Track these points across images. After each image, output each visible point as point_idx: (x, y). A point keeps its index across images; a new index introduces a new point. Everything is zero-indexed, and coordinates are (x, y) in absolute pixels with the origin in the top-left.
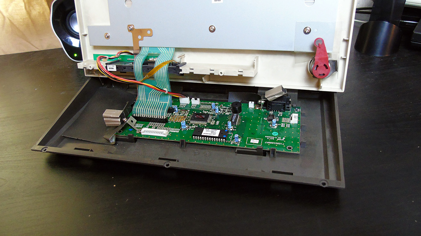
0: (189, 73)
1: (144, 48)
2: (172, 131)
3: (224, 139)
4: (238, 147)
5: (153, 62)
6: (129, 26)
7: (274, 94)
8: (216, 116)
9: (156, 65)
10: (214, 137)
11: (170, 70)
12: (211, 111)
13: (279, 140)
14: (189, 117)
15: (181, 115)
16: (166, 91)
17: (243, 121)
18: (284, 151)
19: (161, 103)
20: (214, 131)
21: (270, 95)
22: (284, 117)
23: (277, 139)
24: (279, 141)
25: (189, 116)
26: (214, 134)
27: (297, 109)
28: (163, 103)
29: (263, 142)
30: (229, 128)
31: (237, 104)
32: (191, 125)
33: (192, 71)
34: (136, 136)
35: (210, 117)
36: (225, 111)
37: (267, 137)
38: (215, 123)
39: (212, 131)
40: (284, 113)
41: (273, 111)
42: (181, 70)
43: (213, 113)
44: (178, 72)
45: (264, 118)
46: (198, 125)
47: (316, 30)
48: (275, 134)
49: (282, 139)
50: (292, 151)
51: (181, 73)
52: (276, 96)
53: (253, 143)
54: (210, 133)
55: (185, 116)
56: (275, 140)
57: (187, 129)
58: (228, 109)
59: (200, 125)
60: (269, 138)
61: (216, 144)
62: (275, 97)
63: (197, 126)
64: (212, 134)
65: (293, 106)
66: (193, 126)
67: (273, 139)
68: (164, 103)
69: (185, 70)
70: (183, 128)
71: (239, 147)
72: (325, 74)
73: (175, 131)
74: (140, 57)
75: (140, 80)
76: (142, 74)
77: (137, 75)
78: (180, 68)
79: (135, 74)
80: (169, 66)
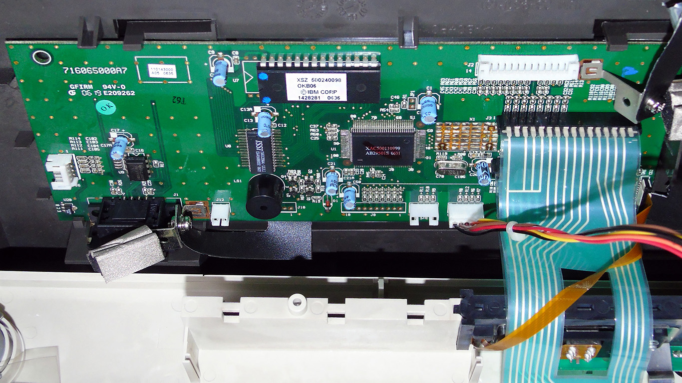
0: (426, 301)
2: (466, 81)
3: (263, 65)
4: (212, 43)
5: (570, 336)
8: (331, 160)
10: (302, 69)
12: (357, 178)
13: (85, 86)
14: (429, 148)
15: (461, 155)
16: (515, 231)
17: (229, 146)
18: (56, 45)
19: (536, 187)
20: (308, 95)
22: (99, 174)
23: (95, 89)
24: (84, 79)
25: (428, 153)
26: (304, 83)
27: (69, 211)
28: (528, 187)
29: (132, 70)
30: (264, 114)
31: (263, 208)
32: (406, 114)
33: (415, 310)
34: (596, 46)
35: (348, 152)
36: (308, 183)
37: (128, 93)
38: (322, 131)
39: (314, 95)
40: (107, 195)
41: (143, 198)
42: (457, 310)
43: (346, 170)
44: (466, 302)
45: (162, 166)
46: (380, 118)
48: (106, 108)
49: (78, 91)
50: (31, 47)
51: (457, 301)
53: (166, 64)
54: (320, 87)
55: (444, 148)
56: (99, 81)
57: (416, 96)
58: (298, 195)
59: (375, 118)
60: (121, 90)
61: (287, 46)
63: (384, 113)
64: (310, 82)
65: (84, 221)
66: (398, 110)
67: (105, 86)
68: (524, 191)
70: (428, 98)
71: (207, 43)
73: (457, 81)
74: (627, 366)
75: (625, 267)
76: (614, 288)
77: (636, 285)
78: (459, 317)
79: (648, 290)
80: (505, 322)
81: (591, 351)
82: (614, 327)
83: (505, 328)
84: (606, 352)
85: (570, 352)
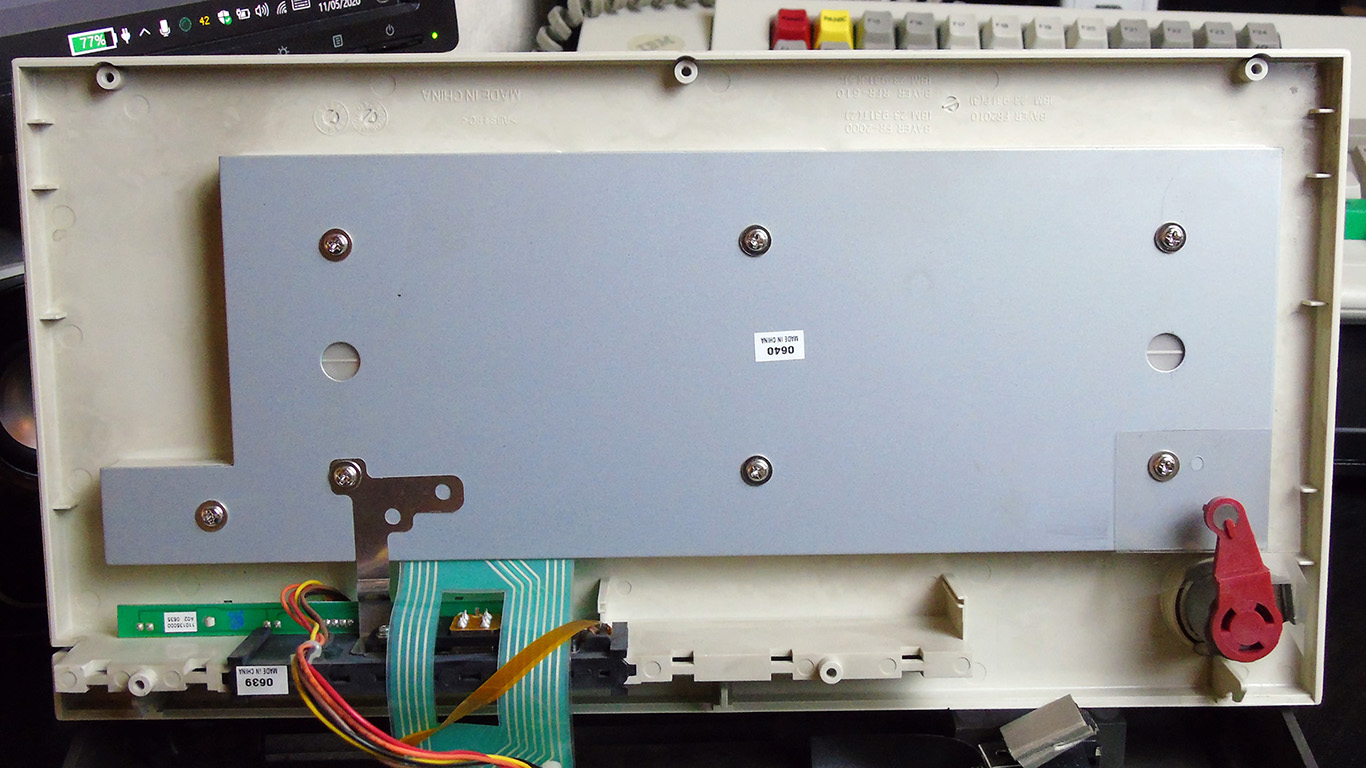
0: (672, 680)
1: (416, 569)
5: (490, 642)
6: (338, 466)
7: (1050, 741)
9: (507, 654)
11: (578, 672)
21: (1033, 745)
33: (684, 669)
42: (632, 670)
44: (619, 680)
47: (1197, 465)
51: (631, 680)
52: (1058, 748)
62: (1054, 752)
69: (651, 665)
72: (1265, 642)
74: (416, 617)
75: (415, 730)
76: (432, 703)
77: (405, 708)
78: (629, 660)
79: (391, 703)
80: (572, 655)
81: (464, 621)
82: (435, 654)
83: (572, 647)
84: (445, 622)
85: (488, 621)
